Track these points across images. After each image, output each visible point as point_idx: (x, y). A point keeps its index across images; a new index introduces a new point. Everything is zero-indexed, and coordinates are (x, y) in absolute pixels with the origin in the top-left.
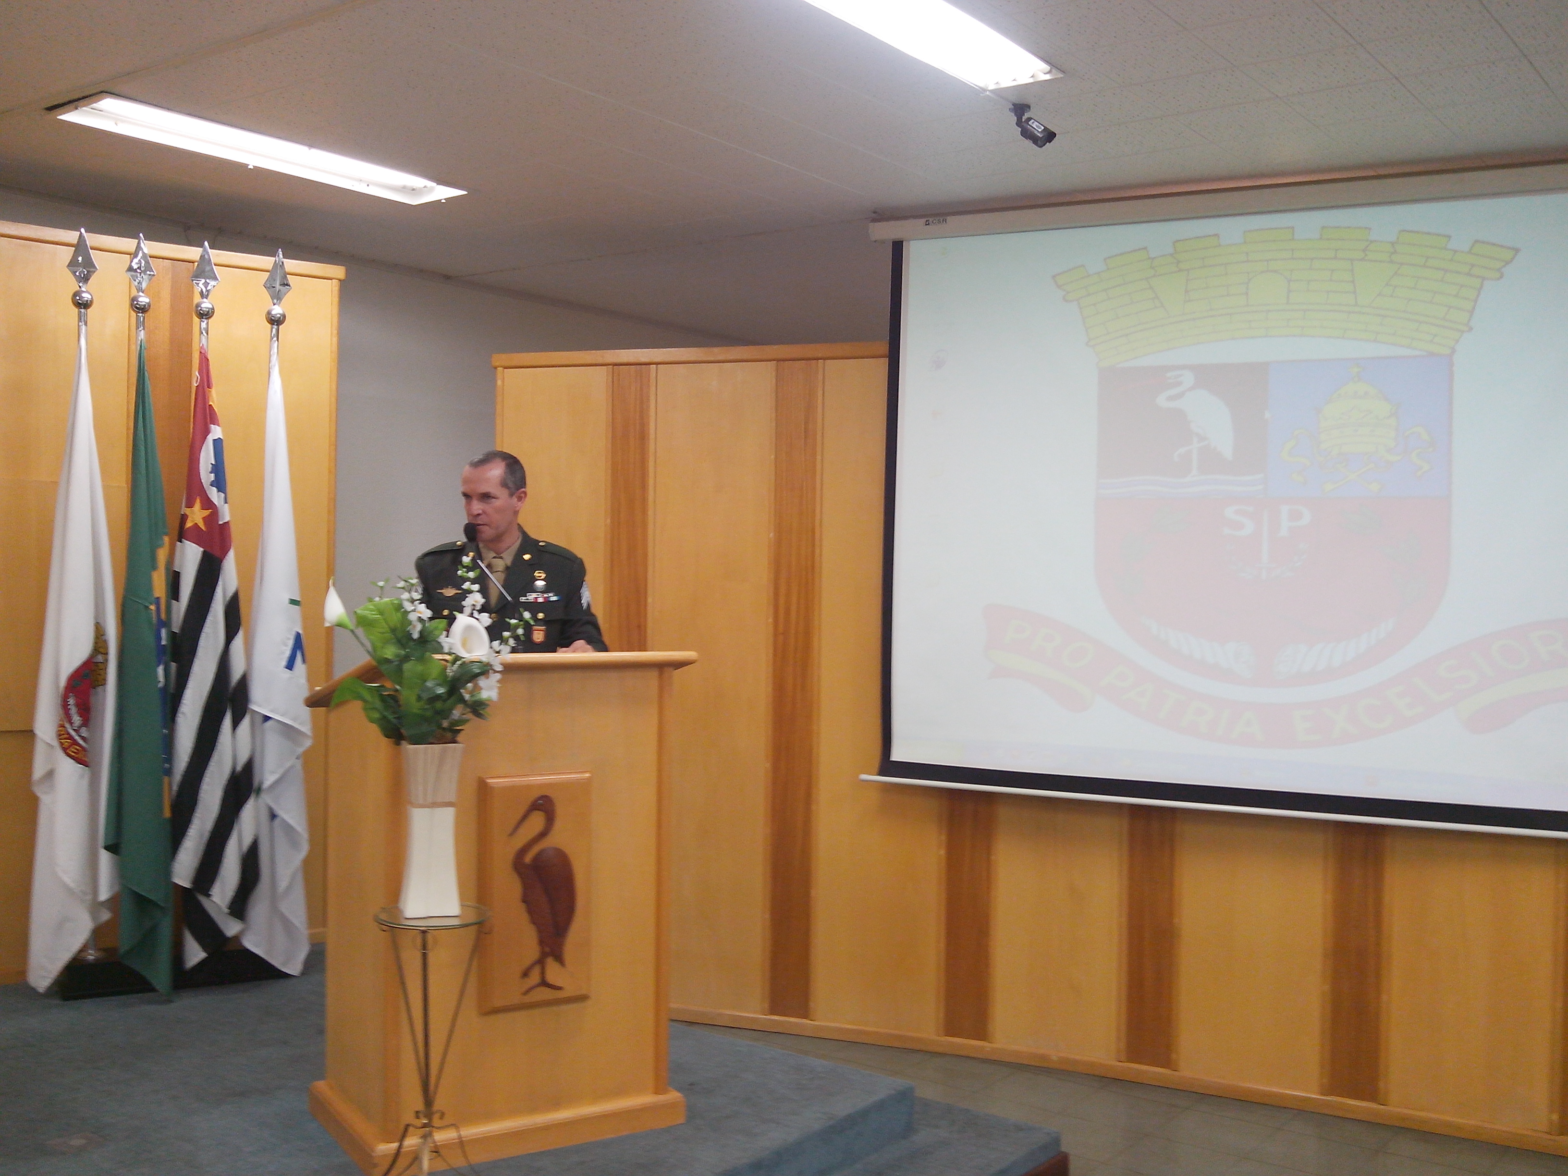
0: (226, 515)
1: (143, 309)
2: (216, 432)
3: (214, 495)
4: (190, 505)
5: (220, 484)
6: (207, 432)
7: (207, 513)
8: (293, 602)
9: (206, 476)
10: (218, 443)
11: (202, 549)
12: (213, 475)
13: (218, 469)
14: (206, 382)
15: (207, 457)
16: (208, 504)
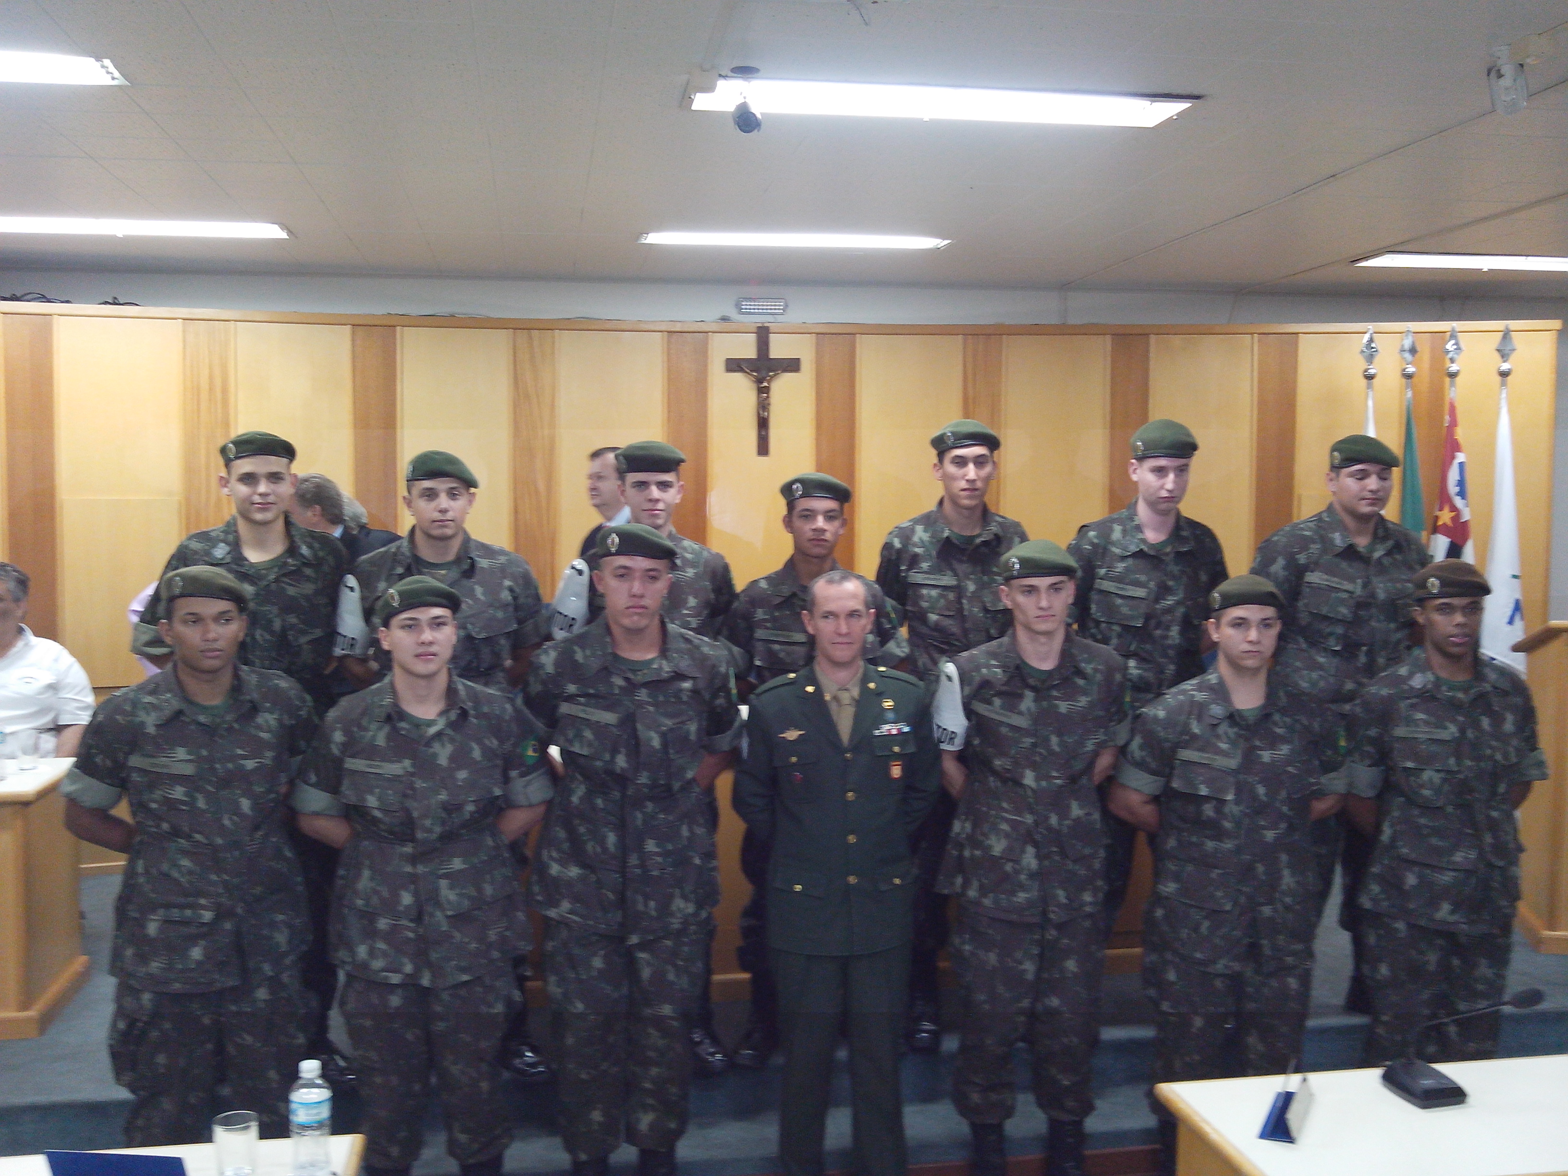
0: (1466, 515)
1: (1409, 376)
2: (1460, 457)
3: (1458, 502)
4: (1441, 509)
5: (1462, 494)
6: (1453, 458)
7: (1453, 514)
8: (1515, 577)
9: (1452, 488)
10: (1461, 464)
11: (1450, 540)
12: (1458, 488)
13: (1461, 483)
14: (1454, 423)
15: (1453, 476)
16: (1454, 508)
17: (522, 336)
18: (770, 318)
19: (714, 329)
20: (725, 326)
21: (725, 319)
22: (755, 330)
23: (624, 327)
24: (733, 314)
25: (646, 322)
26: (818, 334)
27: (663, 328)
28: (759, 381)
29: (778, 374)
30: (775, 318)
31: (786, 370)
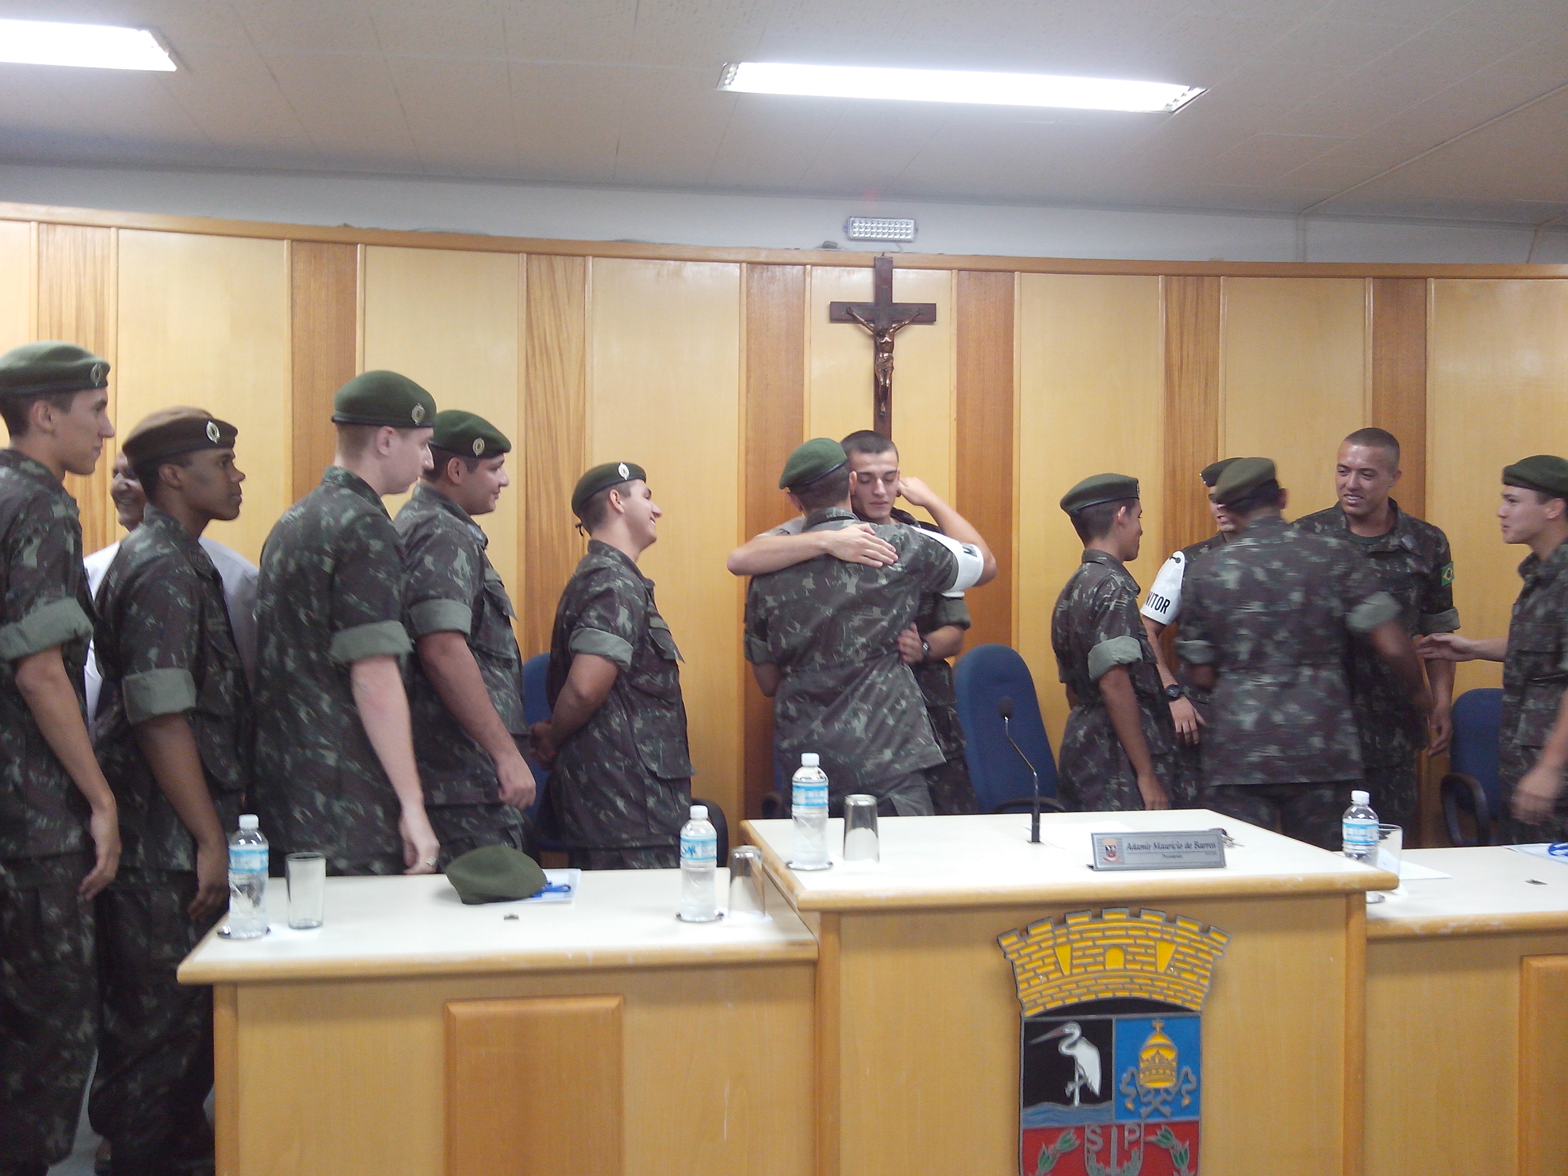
17: (540, 265)
18: (893, 247)
19: (814, 260)
20: (829, 255)
21: (827, 246)
22: (872, 263)
23: (686, 255)
24: (839, 238)
25: (716, 248)
26: (960, 270)
27: (742, 257)
28: (878, 334)
29: (905, 325)
30: (900, 247)
31: (914, 321)
